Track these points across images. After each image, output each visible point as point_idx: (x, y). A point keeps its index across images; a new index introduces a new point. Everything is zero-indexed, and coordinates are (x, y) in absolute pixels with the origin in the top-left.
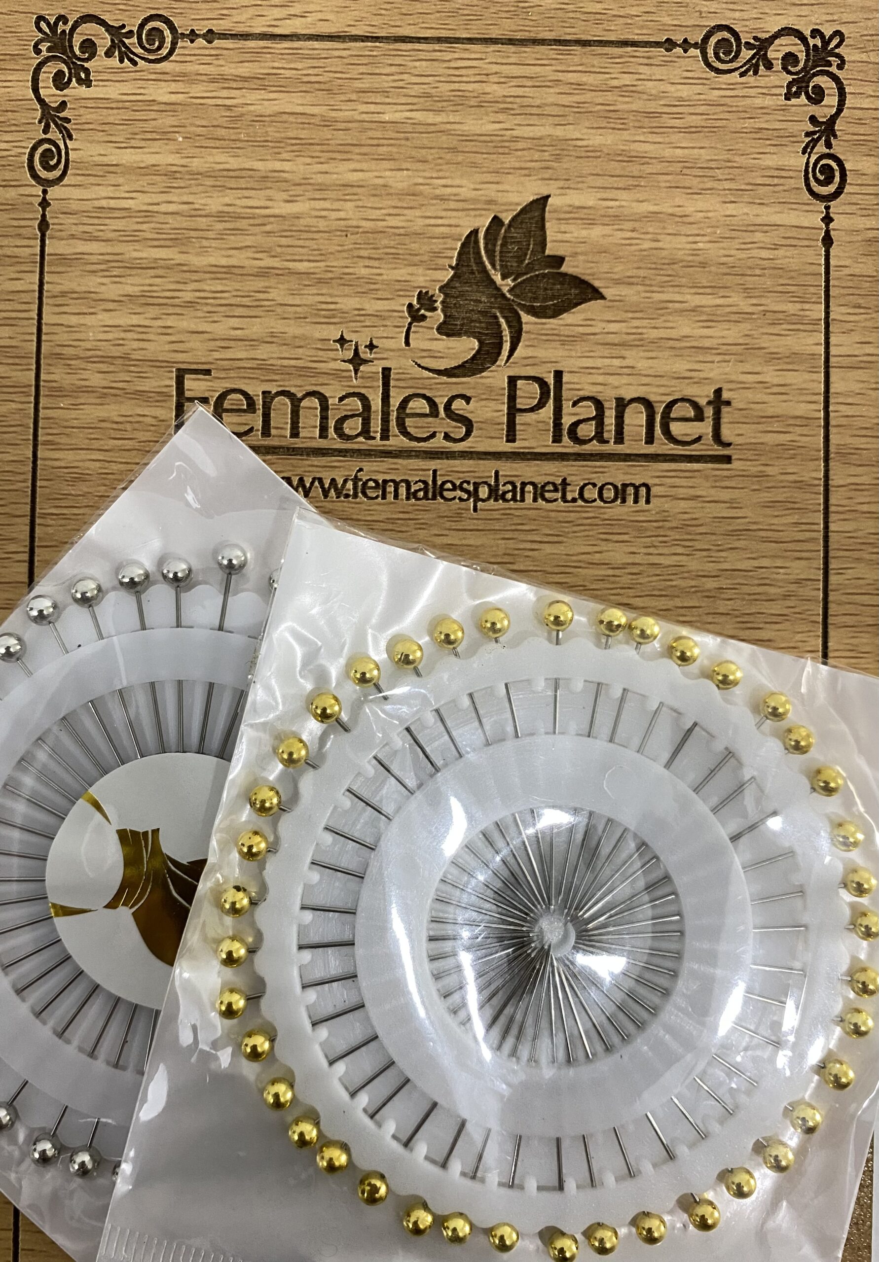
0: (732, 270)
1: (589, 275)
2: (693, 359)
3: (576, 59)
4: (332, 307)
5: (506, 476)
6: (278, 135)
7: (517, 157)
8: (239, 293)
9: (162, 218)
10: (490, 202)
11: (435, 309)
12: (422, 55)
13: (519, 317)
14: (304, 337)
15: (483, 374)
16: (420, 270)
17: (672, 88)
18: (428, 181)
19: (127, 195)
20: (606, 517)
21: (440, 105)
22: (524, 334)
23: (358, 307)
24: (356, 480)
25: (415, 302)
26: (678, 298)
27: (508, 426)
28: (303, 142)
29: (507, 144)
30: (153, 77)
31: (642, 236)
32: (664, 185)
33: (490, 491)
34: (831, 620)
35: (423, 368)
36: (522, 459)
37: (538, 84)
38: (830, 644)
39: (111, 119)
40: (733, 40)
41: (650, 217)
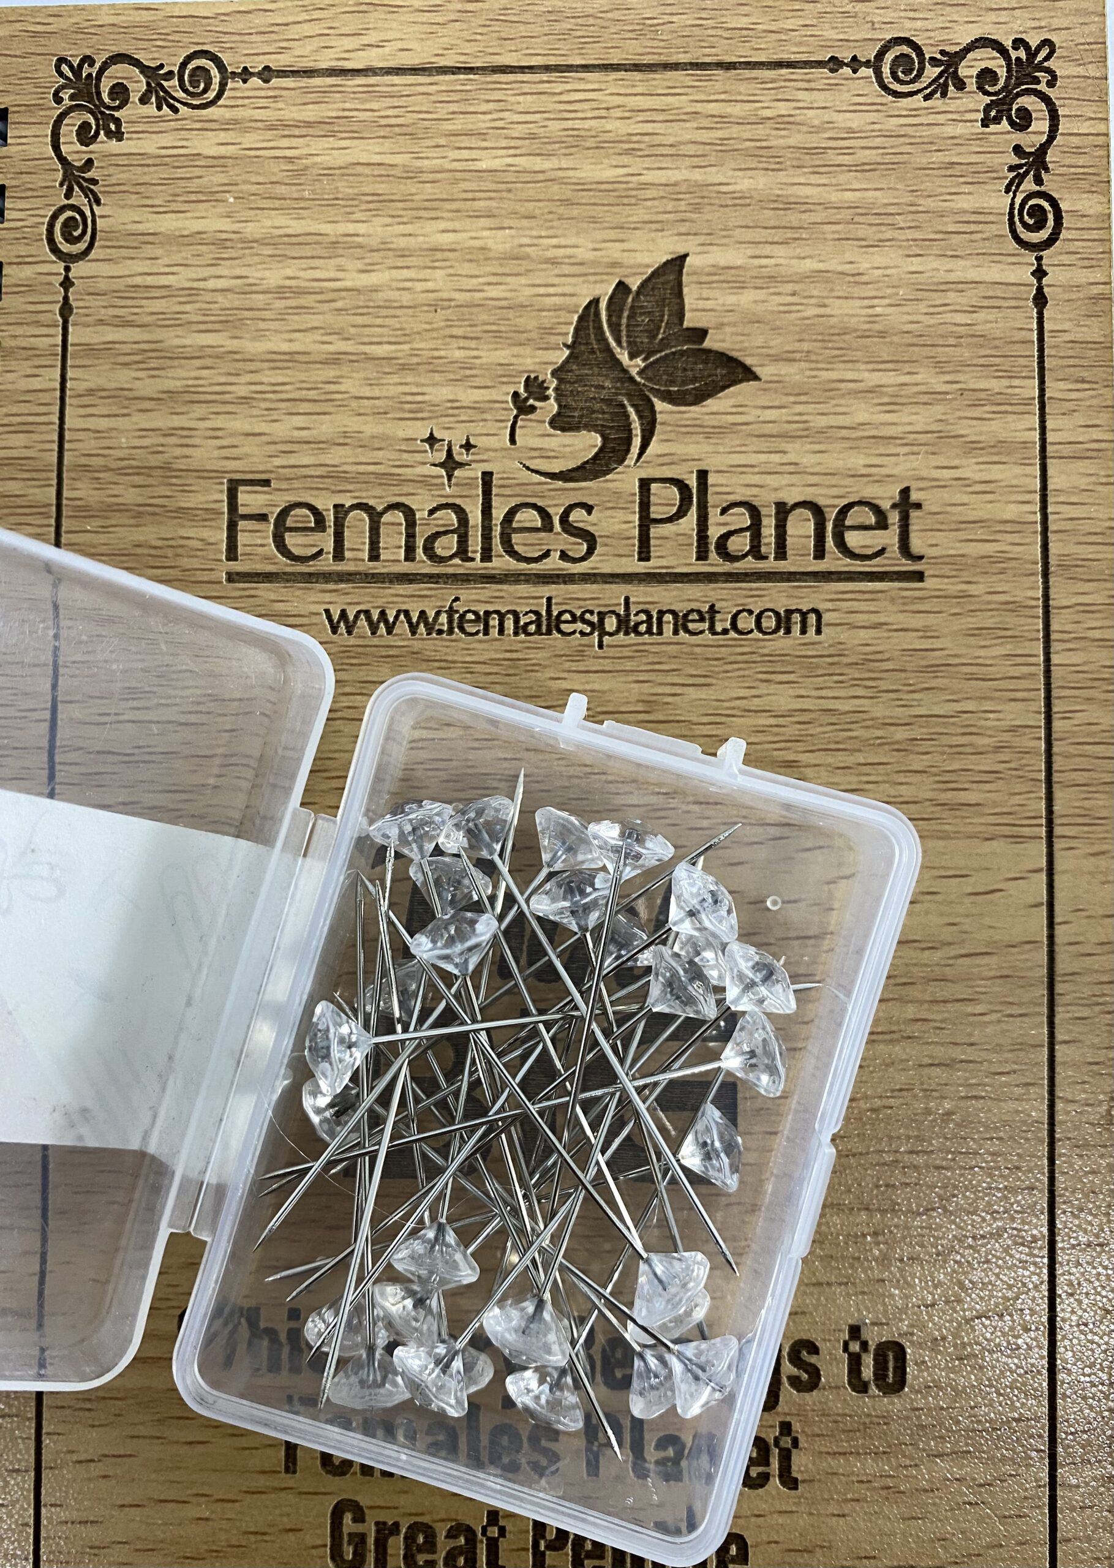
0: (920, 340)
2: (872, 451)
3: (718, 86)
4: (419, 398)
5: (639, 603)
6: (350, 191)
7: (647, 208)
8: (304, 385)
9: (208, 297)
10: (614, 264)
11: (547, 398)
12: (526, 88)
13: (652, 406)
14: (384, 437)
15: (608, 477)
16: (528, 350)
17: (836, 117)
18: (536, 241)
19: (167, 270)
20: (766, 651)
21: (549, 147)
22: (658, 427)
23: (451, 397)
24: (451, 612)
25: (521, 390)
26: (850, 375)
27: (640, 541)
28: (382, 198)
29: (634, 193)
30: (198, 125)
31: (805, 301)
32: (831, 236)
33: (619, 622)
34: (1056, 777)
35: (533, 471)
36: (659, 582)
37: (671, 118)
38: (1055, 808)
39: (147, 179)
40: (914, 55)
41: (814, 276)
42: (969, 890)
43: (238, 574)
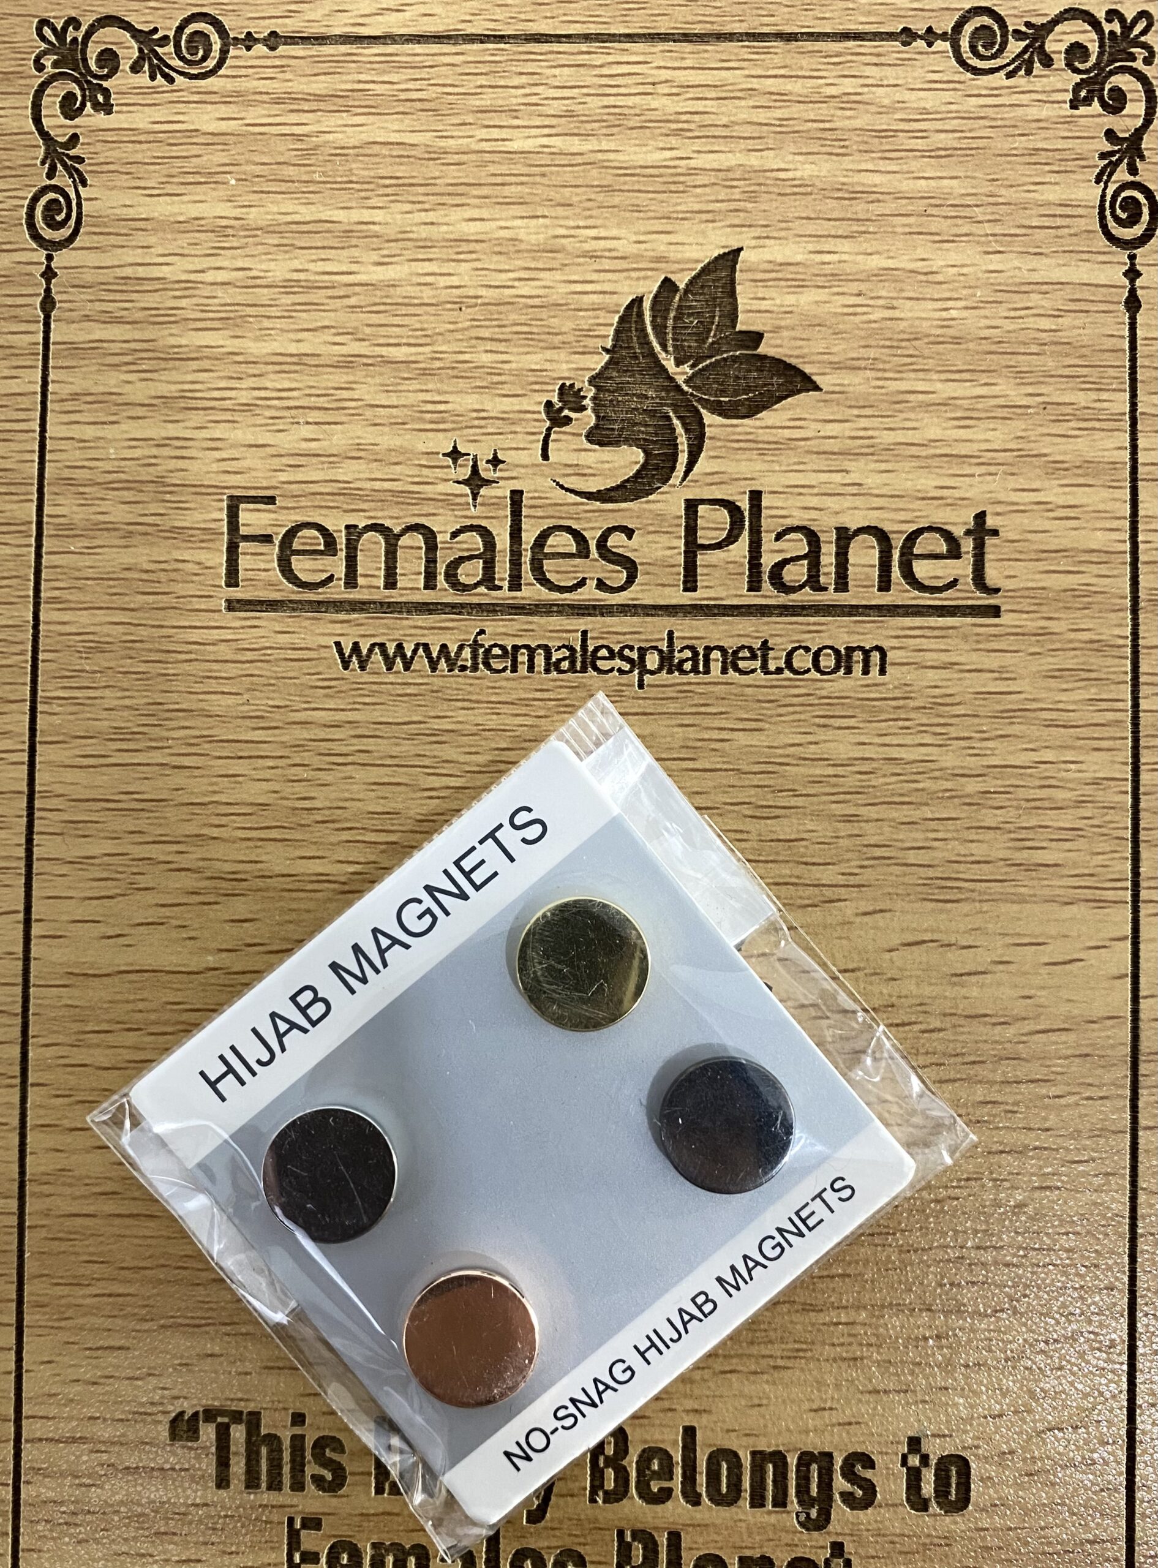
0: (998, 346)
1: (797, 357)
2: (943, 471)
3: (777, 60)
4: (442, 407)
5: (684, 638)
6: (366, 173)
7: (697, 196)
8: (313, 391)
9: (206, 291)
10: (659, 259)
11: (583, 408)
12: (563, 59)
13: (700, 419)
14: (402, 450)
15: (651, 497)
16: (562, 355)
17: (907, 96)
18: (572, 232)
19: (161, 260)
20: (824, 693)
21: (589, 126)
22: (706, 441)
23: (477, 407)
24: (475, 645)
25: (555, 399)
26: (921, 386)
27: (685, 569)
28: (400, 181)
29: (682, 179)
30: (196, 98)
31: (871, 302)
32: (899, 230)
33: (662, 659)
34: (1143, 835)
35: (567, 490)
36: (706, 615)
37: (724, 95)
38: (1142, 870)
39: (139, 157)
40: (996, 27)
41: (882, 275)
42: (1047, 960)
43: (238, 601)
